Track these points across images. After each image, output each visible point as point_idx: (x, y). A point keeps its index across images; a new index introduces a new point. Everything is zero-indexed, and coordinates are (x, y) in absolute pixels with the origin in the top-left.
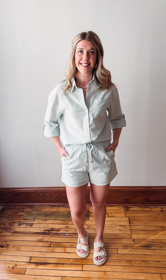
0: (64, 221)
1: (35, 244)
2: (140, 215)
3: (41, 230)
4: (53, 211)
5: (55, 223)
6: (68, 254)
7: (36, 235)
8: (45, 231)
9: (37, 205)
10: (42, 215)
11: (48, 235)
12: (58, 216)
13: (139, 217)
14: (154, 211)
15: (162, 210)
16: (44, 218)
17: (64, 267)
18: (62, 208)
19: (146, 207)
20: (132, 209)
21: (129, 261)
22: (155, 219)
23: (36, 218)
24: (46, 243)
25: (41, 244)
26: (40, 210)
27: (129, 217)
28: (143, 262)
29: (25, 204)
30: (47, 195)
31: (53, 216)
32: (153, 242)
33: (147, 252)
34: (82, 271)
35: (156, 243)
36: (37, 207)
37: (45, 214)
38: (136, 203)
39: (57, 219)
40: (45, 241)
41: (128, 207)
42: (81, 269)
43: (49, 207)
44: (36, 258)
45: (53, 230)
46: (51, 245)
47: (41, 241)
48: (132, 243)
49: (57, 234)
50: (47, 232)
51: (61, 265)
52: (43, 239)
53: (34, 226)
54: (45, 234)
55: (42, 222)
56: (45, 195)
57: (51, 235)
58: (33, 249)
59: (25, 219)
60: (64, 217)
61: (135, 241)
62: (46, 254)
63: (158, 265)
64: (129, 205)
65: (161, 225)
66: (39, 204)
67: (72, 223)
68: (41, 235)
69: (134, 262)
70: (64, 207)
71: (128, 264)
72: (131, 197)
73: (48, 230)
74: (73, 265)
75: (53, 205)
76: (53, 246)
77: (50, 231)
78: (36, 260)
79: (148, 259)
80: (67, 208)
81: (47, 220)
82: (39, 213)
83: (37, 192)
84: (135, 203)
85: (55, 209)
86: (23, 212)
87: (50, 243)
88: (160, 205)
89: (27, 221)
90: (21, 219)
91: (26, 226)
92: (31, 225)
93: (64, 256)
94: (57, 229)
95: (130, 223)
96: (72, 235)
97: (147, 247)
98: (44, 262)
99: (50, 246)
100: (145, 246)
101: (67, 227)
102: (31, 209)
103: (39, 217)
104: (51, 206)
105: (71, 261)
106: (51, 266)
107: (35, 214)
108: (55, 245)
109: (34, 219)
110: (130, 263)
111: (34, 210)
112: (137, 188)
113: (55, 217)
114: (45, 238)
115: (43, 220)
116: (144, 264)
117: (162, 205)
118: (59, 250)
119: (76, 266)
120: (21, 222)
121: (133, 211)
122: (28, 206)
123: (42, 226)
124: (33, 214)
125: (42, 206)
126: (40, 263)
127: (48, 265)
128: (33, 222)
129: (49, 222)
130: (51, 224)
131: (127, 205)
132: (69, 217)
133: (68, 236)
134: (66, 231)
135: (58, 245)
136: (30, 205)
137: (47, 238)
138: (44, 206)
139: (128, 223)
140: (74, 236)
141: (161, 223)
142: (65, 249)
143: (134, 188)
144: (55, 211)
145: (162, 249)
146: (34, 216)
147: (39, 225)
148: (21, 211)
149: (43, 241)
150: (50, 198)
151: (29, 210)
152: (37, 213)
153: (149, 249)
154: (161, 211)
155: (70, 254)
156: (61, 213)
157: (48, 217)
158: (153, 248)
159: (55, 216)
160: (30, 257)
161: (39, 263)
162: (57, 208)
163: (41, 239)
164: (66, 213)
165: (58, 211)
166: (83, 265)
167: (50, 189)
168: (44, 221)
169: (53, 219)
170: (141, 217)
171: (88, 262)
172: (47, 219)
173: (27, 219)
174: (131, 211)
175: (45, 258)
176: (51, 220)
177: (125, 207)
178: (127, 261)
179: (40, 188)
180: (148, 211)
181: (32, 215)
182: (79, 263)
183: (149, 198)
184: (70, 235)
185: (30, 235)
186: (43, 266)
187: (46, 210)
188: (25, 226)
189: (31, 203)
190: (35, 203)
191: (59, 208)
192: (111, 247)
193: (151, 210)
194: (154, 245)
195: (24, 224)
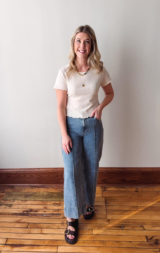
0: (43, 202)
1: (12, 225)
2: (116, 195)
3: (20, 211)
4: (34, 192)
5: (35, 204)
6: (44, 235)
7: (15, 216)
8: (24, 211)
9: (18, 186)
10: (22, 196)
11: (27, 215)
12: (38, 197)
13: (115, 197)
14: (130, 191)
15: (138, 190)
16: (24, 199)
17: (40, 248)
18: (42, 188)
19: (122, 188)
20: (109, 189)
21: (103, 242)
22: (130, 199)
23: (16, 199)
24: (23, 225)
25: (18, 225)
26: (20, 191)
27: (105, 198)
28: (116, 243)
29: (6, 185)
30: (28, 176)
31: (33, 197)
32: (126, 223)
33: (121, 232)
34: (57, 252)
35: (130, 223)
36: (18, 188)
37: (25, 195)
38: (114, 183)
39: (36, 200)
40: (23, 222)
41: (105, 188)
42: (55, 250)
43: (29, 187)
44: (12, 240)
45: (31, 210)
46: (28, 226)
47: (18, 222)
48: (106, 223)
49: (35, 215)
50: (25, 212)
51: (36, 247)
52: (21, 220)
53: (14, 207)
54: (23, 215)
55: (22, 203)
56: (25, 176)
57: (29, 216)
58: (10, 231)
59: (5, 200)
60: (43, 198)
61: (110, 221)
62: (23, 236)
63: (129, 245)
64: (106, 185)
65: (135, 205)
66: (20, 185)
67: (50, 204)
68: (20, 216)
69: (107, 242)
70: (44, 188)
71: (102, 245)
72: (108, 178)
73: (27, 211)
74: (48, 246)
75: (33, 186)
76: (30, 227)
77: (28, 212)
78: (13, 242)
79: (122, 239)
80: (47, 189)
81: (27, 201)
82: (19, 193)
83: (17, 173)
84: (112, 184)
85: (35, 190)
86: (4, 192)
87: (27, 224)
88: (135, 185)
89: (7, 201)
90: (1, 200)
91: (6, 207)
92: (11, 206)
93: (40, 237)
94: (35, 210)
95: (106, 203)
96: (49, 216)
97: (121, 226)
98: (20, 244)
99: (27, 228)
100: (119, 227)
101: (46, 208)
102: (13, 190)
103: (19, 198)
104: (32, 187)
105: (47, 243)
106: (27, 247)
107: (15, 195)
108: (33, 226)
109: (14, 200)
110: (104, 244)
111: (14, 191)
112: (113, 169)
113: (35, 198)
114: (23, 219)
115: (22, 201)
116: (117, 245)
117: (136, 185)
118: (35, 231)
119: (51, 247)
120: (1, 202)
121: (110, 191)
122: (9, 186)
123: (21, 206)
124: (14, 195)
125: (22, 187)
126: (16, 245)
127: (24, 247)
128: (13, 203)
129: (28, 202)
130: (31, 204)
131: (105, 185)
132: (48, 198)
133: (46, 216)
134: (44, 212)
135: (35, 225)
136: (11, 186)
137: (25, 219)
138: (24, 187)
139: (104, 204)
140: (51, 217)
141: (135, 203)
142: (41, 230)
143: (111, 169)
144: (36, 191)
145: (135, 229)
146: (14, 197)
147: (19, 206)
148: (2, 191)
149: (21, 222)
150: (31, 179)
151: (10, 190)
152: (17, 194)
153: (122, 230)
154: (136, 191)
155: (46, 235)
156: (41, 193)
157: (27, 198)
158: (126, 228)
159: (34, 196)
160: (6, 239)
161: (14, 245)
162: (37, 189)
163: (20, 220)
164: (45, 193)
165: (38, 191)
166: (58, 246)
167: (31, 170)
168: (24, 202)
169: (33, 199)
170: (117, 197)
171: (63, 244)
172: (26, 199)
173: (7, 200)
174: (108, 191)
175: (21, 240)
176: (30, 200)
177: (102, 187)
178: (100, 242)
179: (21, 169)
180: (124, 191)
181: (12, 195)
182: (54, 245)
183: (125, 179)
184: (48, 215)
185: (9, 216)
186: (19, 247)
187: (26, 191)
188: (4, 207)
189: (12, 184)
190: (16, 184)
191: (39, 189)
192: (86, 228)
193: (127, 190)
194: (127, 226)
195: (3, 204)
